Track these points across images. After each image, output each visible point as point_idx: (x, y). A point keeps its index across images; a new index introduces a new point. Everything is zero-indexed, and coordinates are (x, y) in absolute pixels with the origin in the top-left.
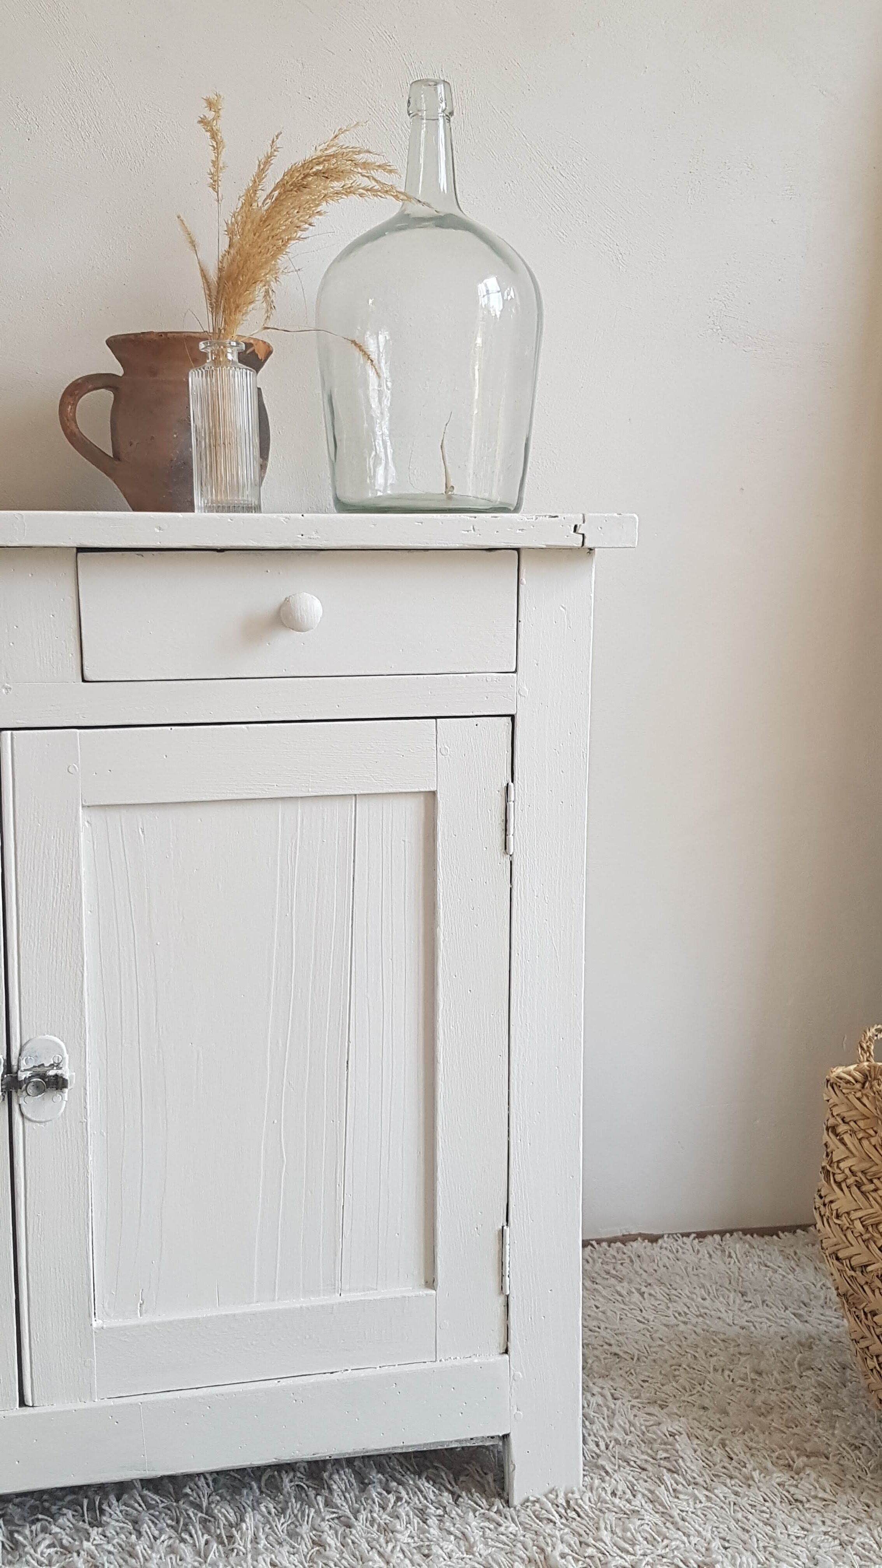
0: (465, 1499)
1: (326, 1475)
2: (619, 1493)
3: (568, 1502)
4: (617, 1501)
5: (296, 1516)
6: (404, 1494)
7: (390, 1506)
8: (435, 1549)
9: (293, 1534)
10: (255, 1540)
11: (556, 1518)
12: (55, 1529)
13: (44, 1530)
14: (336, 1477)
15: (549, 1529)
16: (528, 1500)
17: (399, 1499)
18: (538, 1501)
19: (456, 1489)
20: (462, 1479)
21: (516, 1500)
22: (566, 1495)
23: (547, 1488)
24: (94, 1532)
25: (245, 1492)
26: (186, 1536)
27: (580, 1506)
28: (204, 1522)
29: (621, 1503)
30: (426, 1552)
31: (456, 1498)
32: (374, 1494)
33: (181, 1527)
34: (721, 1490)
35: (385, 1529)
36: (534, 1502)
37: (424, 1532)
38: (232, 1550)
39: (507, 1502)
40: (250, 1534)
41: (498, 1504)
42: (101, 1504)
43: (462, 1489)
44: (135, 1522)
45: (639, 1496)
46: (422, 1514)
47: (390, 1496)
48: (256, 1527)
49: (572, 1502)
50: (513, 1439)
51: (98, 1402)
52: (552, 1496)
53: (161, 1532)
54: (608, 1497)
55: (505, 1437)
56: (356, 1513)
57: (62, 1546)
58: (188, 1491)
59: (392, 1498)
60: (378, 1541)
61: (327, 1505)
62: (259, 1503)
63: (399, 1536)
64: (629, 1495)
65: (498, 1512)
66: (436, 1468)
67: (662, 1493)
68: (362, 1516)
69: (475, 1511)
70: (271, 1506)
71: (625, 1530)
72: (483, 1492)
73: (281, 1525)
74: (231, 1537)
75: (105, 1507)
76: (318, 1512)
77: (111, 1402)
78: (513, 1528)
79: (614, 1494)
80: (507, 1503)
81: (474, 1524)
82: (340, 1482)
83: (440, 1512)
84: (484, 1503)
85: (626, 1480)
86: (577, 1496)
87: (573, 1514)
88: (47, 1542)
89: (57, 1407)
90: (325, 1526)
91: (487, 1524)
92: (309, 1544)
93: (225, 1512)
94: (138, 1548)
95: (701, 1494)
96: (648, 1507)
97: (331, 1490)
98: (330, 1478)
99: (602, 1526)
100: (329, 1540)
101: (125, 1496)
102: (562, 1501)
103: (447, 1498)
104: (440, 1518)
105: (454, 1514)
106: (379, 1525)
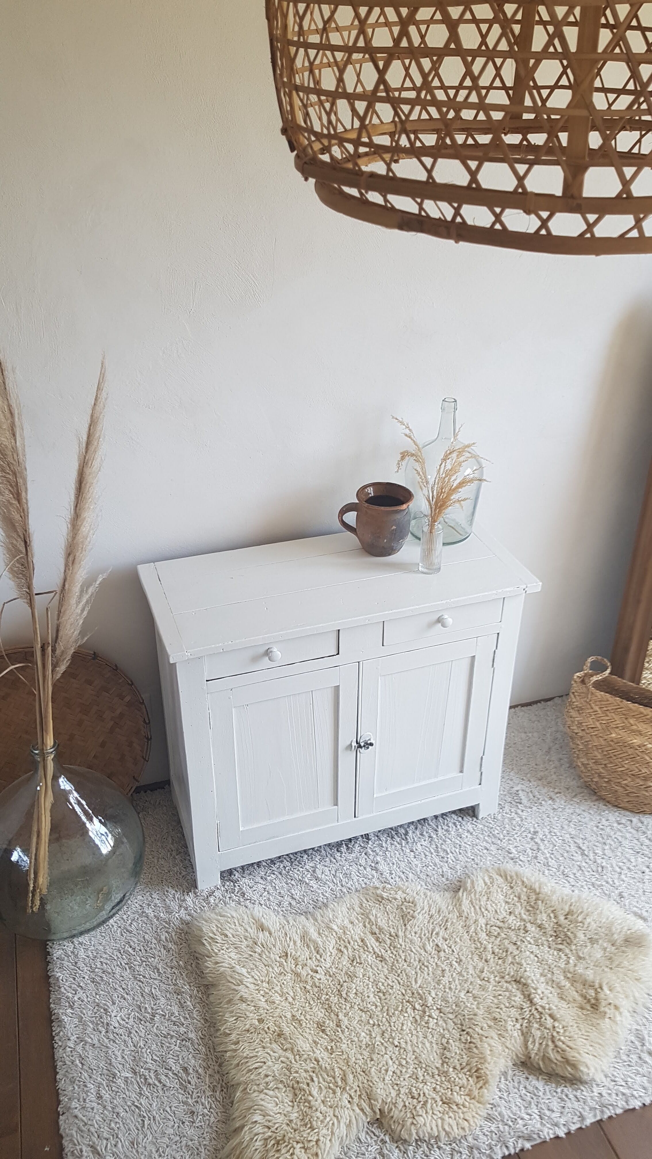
0: (465, 818)
29: (508, 816)
34: (535, 808)
35: (447, 831)
51: (375, 814)
67: (519, 812)
74: (406, 838)
77: (378, 813)
80: (477, 819)
84: (471, 819)
89: (364, 817)
95: (529, 810)
96: (516, 815)
104: (460, 826)
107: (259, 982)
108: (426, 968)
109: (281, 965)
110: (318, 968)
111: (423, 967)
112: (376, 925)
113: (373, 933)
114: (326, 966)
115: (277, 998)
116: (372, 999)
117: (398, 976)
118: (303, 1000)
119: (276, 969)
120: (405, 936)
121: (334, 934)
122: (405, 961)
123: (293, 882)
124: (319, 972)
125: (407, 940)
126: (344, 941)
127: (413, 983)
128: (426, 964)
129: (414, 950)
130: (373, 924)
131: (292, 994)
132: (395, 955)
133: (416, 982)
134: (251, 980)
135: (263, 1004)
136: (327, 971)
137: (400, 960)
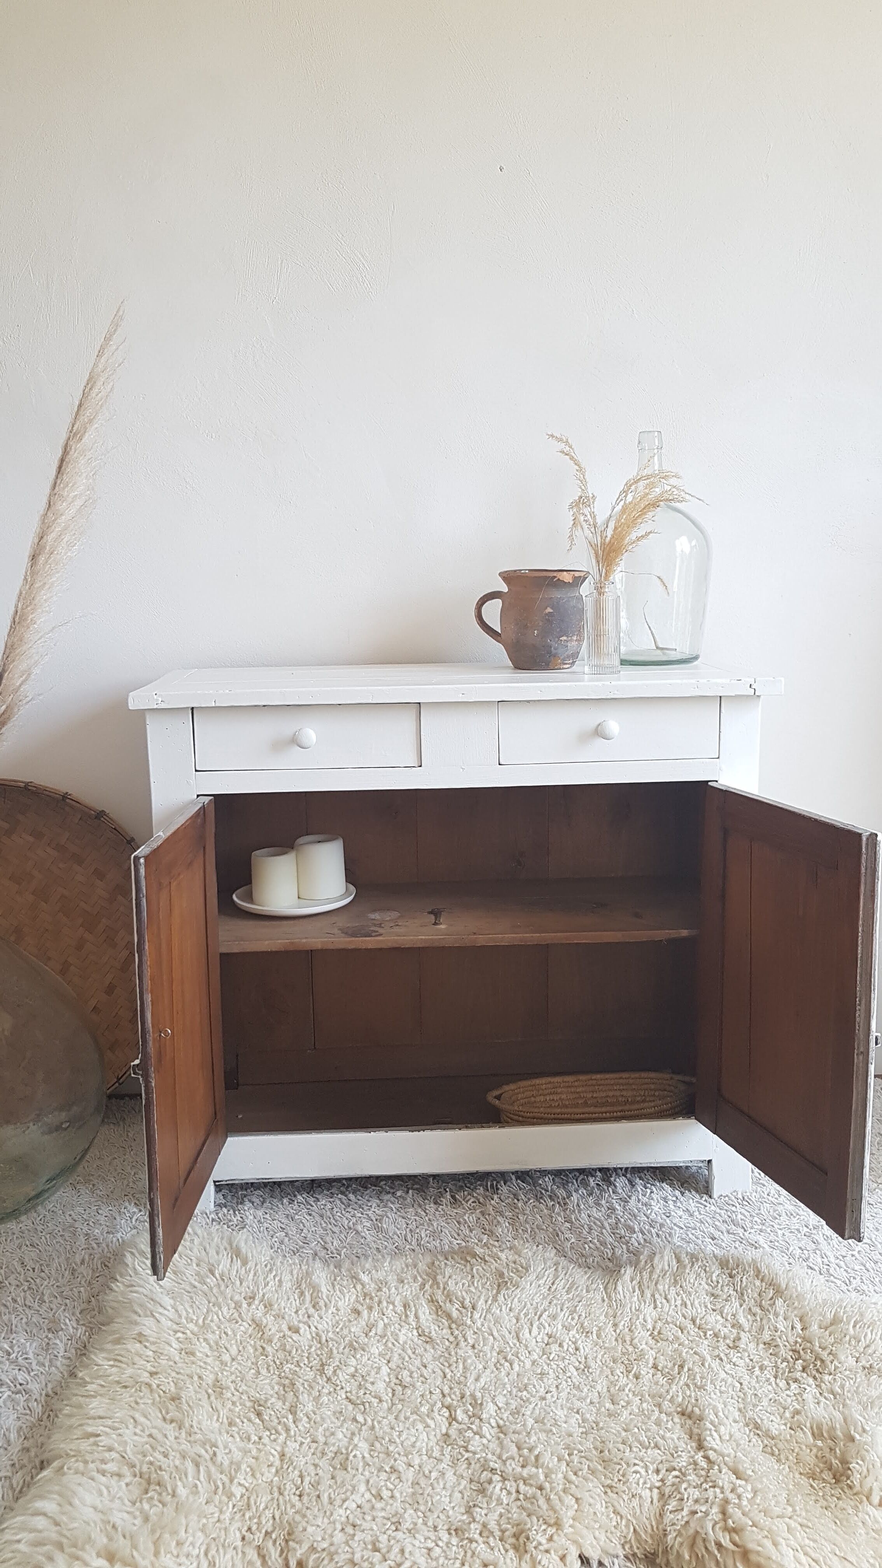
1: (612, 1179)
2: (771, 1195)
3: (743, 1198)
4: (770, 1198)
5: (598, 1197)
6: (654, 1189)
7: (648, 1194)
8: (673, 1213)
9: (598, 1204)
10: (578, 1205)
11: (737, 1205)
12: (475, 1195)
13: (469, 1194)
14: (618, 1180)
15: (734, 1209)
16: (721, 1196)
17: (651, 1192)
18: (727, 1196)
19: (682, 1190)
20: (685, 1185)
21: (715, 1195)
22: (742, 1194)
23: (732, 1190)
24: (495, 1197)
25: (570, 1185)
26: (542, 1201)
27: (750, 1199)
28: (550, 1197)
30: (668, 1215)
31: (682, 1194)
32: (639, 1189)
33: (539, 1198)
36: (725, 1197)
37: (666, 1206)
38: (567, 1209)
39: (710, 1197)
40: (576, 1201)
41: (705, 1197)
42: (496, 1185)
43: (685, 1190)
44: (515, 1195)
45: (782, 1197)
46: (665, 1200)
47: (648, 1190)
48: (578, 1200)
49: (746, 1198)
50: (714, 1162)
52: (735, 1194)
53: (529, 1199)
54: (766, 1196)
55: (710, 1161)
56: (630, 1197)
57: (479, 1203)
58: (540, 1182)
59: (649, 1191)
60: (642, 1208)
61: (613, 1193)
62: (578, 1190)
63: (653, 1207)
64: (776, 1196)
65: (706, 1201)
66: (671, 1180)
68: (633, 1198)
69: (693, 1199)
70: (585, 1191)
71: (775, 1211)
72: (697, 1191)
73: (591, 1200)
75: (499, 1186)
76: (609, 1196)
78: (713, 1208)
79: (768, 1195)
81: (693, 1205)
82: (621, 1182)
83: (674, 1199)
84: (698, 1196)
85: (775, 1189)
86: (748, 1194)
87: (747, 1204)
88: (472, 1200)
90: (614, 1201)
91: (700, 1205)
92: (606, 1209)
93: (561, 1193)
94: (520, 1205)
97: (615, 1186)
98: (615, 1180)
99: (762, 1208)
100: (617, 1207)
101: (509, 1183)
102: (740, 1196)
103: (677, 1193)
105: (682, 1200)
106: (642, 1202)
107: (184, 1321)
108: (507, 1364)
109: (238, 1306)
110: (301, 1325)
111: (503, 1361)
112: (444, 1289)
113: (432, 1301)
114: (320, 1327)
115: (202, 1348)
116: (381, 1386)
117: (450, 1365)
118: (250, 1364)
119: (225, 1310)
120: (488, 1311)
121: (359, 1287)
122: (473, 1347)
123: (335, 1229)
124: (301, 1331)
125: (489, 1316)
126: (371, 1298)
127: (471, 1380)
128: (509, 1357)
129: (495, 1333)
130: (438, 1288)
131: (234, 1351)
132: (456, 1338)
133: (477, 1379)
134: (171, 1314)
135: (173, 1350)
136: (317, 1334)
137: (463, 1344)
